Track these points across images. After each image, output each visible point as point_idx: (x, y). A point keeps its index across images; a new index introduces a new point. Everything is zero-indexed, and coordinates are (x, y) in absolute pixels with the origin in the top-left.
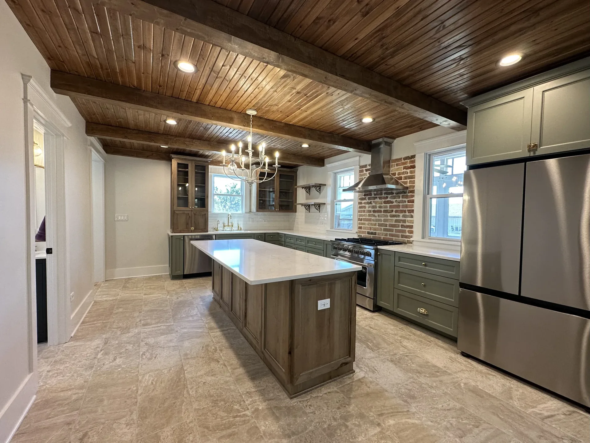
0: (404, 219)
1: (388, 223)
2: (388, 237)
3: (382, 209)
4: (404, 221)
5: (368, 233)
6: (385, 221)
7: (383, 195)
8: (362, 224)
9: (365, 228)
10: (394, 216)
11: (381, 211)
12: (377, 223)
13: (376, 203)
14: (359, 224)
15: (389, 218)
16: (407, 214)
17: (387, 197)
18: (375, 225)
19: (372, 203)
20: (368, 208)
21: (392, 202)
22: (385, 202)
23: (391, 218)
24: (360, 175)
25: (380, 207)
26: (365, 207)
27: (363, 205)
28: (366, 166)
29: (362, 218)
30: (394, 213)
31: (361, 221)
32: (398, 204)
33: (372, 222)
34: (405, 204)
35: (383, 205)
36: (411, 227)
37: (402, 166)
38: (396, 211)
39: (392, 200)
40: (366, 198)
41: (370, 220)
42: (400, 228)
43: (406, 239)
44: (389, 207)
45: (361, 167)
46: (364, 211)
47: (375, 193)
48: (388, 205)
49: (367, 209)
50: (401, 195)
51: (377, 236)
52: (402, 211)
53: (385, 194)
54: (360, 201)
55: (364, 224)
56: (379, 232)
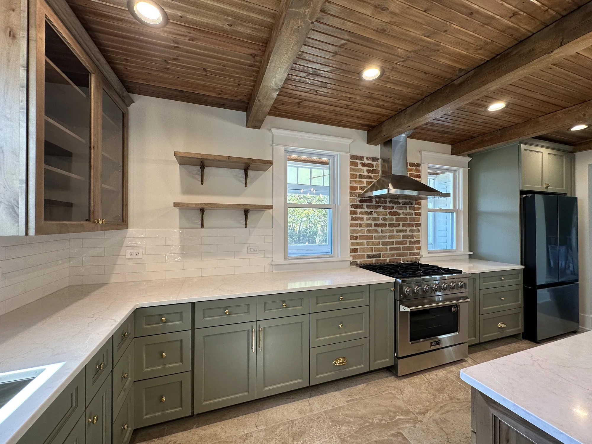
0: (411, 234)
1: (394, 240)
2: (395, 258)
3: (388, 223)
4: (412, 236)
5: (369, 257)
6: (391, 237)
7: (388, 204)
8: (358, 244)
9: (363, 250)
10: (401, 231)
11: (386, 224)
12: (381, 241)
13: (378, 213)
14: (352, 244)
15: (395, 233)
16: (414, 228)
17: (393, 207)
18: (378, 244)
19: (373, 213)
20: (367, 220)
21: (399, 214)
22: (391, 214)
23: (398, 234)
24: (352, 170)
25: (385, 219)
26: (362, 219)
27: (358, 215)
28: (361, 158)
29: (358, 235)
30: (401, 227)
31: (356, 239)
32: (405, 216)
33: (374, 240)
34: (412, 217)
35: (388, 216)
36: (419, 242)
38: (404, 225)
39: (398, 211)
40: (362, 205)
41: (370, 238)
42: (408, 245)
43: (414, 257)
44: (395, 219)
45: (352, 157)
46: (360, 225)
47: (377, 200)
48: (394, 217)
49: (365, 221)
50: (408, 206)
51: (381, 258)
52: (409, 225)
53: (390, 202)
54: (353, 209)
55: (361, 244)
56: (383, 253)
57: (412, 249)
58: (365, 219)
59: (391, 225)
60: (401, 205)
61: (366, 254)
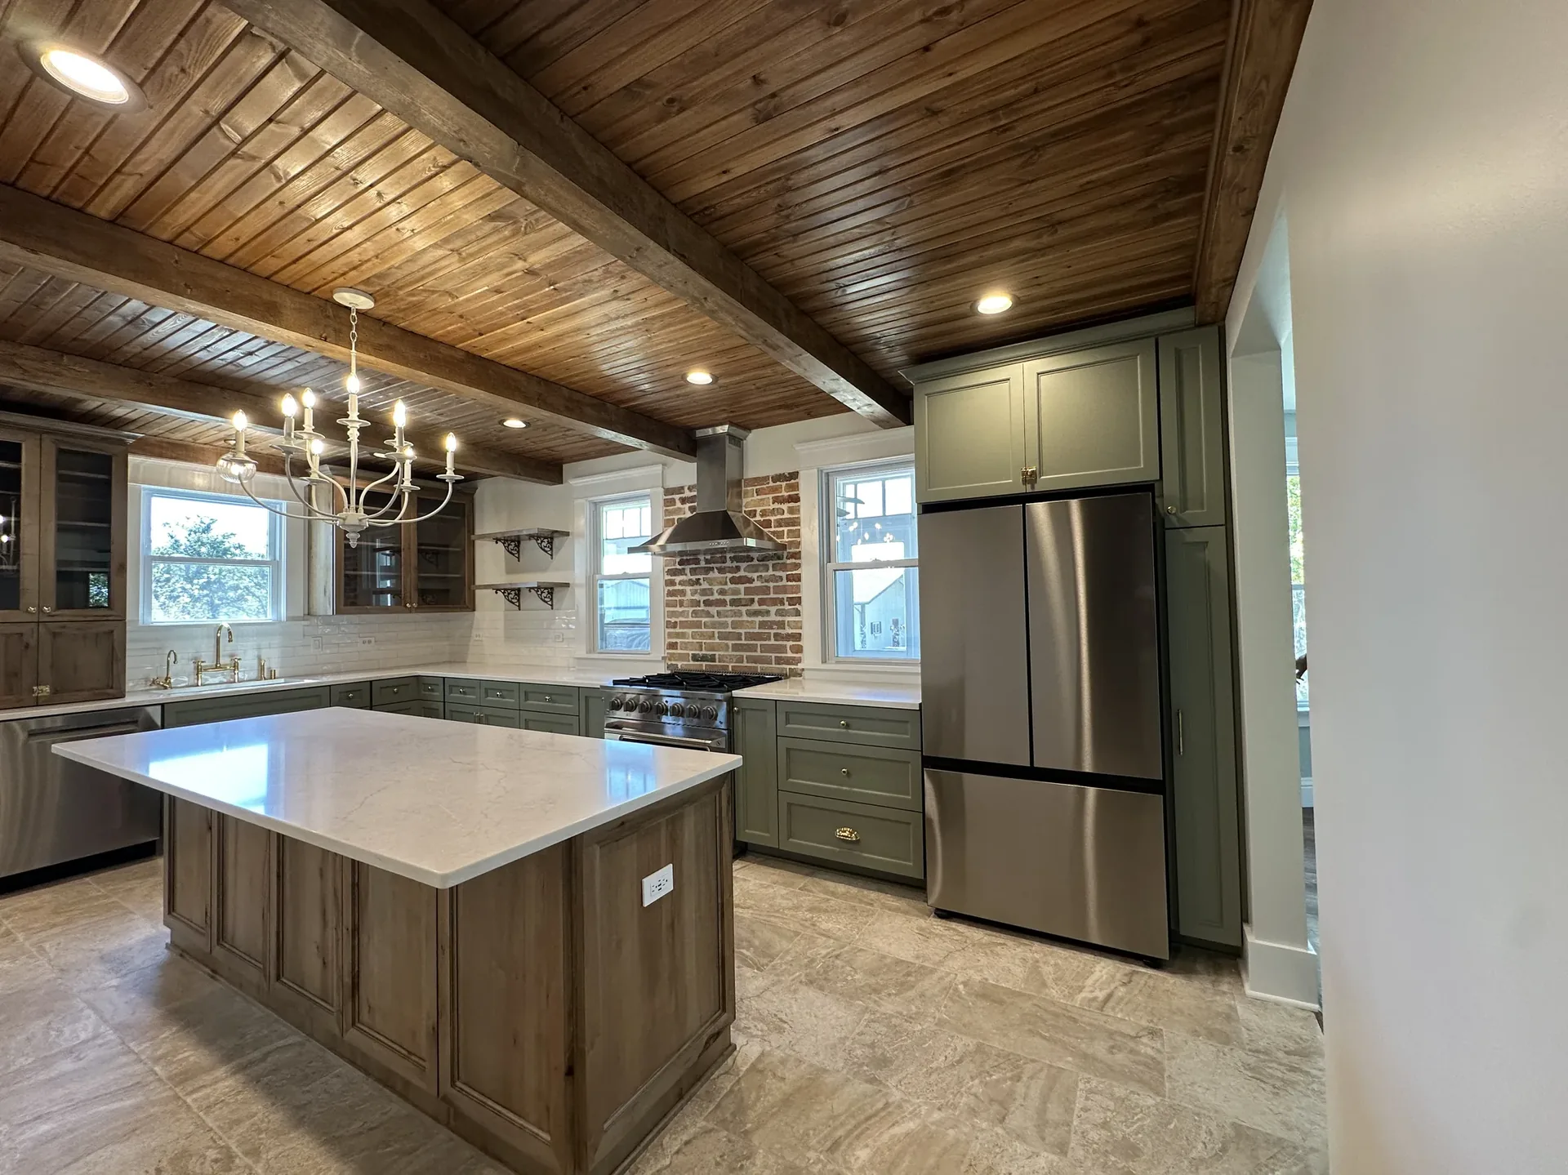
0: (779, 618)
1: (743, 631)
2: (745, 664)
3: (728, 598)
4: (781, 625)
5: (695, 658)
6: (735, 625)
7: (728, 564)
8: (678, 635)
9: (685, 646)
10: (756, 613)
11: (725, 601)
12: (716, 631)
13: (710, 582)
14: (670, 635)
15: (745, 618)
16: (787, 607)
17: (738, 569)
18: (712, 636)
19: (701, 581)
20: (692, 594)
21: (751, 581)
22: (733, 580)
23: (750, 619)
24: (667, 512)
25: (723, 592)
26: (683, 593)
27: (678, 587)
28: (680, 490)
29: (678, 620)
30: (756, 606)
31: (675, 627)
32: (766, 584)
33: (704, 630)
34: (780, 584)
35: (730, 586)
36: (798, 637)
37: (771, 496)
38: (762, 602)
39: (749, 575)
40: (684, 569)
41: (698, 625)
42: (773, 642)
43: (788, 667)
44: (743, 591)
45: (668, 491)
46: (682, 604)
47: (708, 557)
48: (742, 587)
49: (689, 596)
50: (770, 563)
51: (717, 663)
52: (774, 602)
53: (733, 559)
54: (669, 577)
55: (683, 635)
56: (722, 653)
57: (782, 649)
58: (689, 593)
59: (734, 602)
60: (755, 562)
61: (691, 652)
